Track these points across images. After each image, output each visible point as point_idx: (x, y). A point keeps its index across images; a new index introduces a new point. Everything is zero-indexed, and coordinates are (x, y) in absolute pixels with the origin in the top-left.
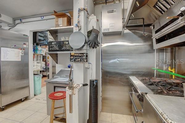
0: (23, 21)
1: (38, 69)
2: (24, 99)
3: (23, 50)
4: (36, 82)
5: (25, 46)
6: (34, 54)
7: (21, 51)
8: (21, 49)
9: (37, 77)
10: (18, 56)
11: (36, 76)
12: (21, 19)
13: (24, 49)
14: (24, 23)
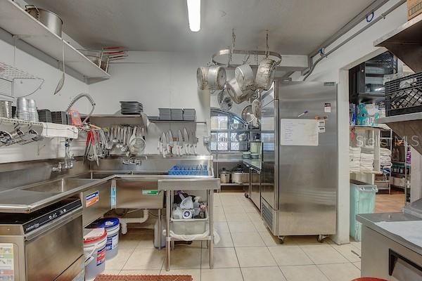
0: (326, 51)
1: (363, 168)
2: (323, 237)
3: (324, 121)
4: (357, 204)
5: (328, 110)
6: (352, 129)
7: (317, 122)
8: (319, 118)
9: (360, 191)
10: (312, 136)
11: (358, 189)
12: (321, 50)
13: (325, 118)
14: (327, 55)
